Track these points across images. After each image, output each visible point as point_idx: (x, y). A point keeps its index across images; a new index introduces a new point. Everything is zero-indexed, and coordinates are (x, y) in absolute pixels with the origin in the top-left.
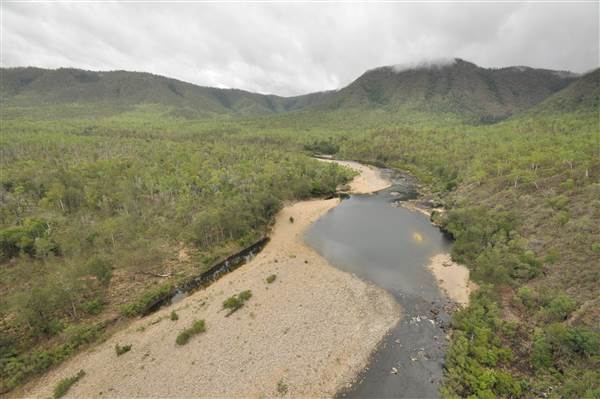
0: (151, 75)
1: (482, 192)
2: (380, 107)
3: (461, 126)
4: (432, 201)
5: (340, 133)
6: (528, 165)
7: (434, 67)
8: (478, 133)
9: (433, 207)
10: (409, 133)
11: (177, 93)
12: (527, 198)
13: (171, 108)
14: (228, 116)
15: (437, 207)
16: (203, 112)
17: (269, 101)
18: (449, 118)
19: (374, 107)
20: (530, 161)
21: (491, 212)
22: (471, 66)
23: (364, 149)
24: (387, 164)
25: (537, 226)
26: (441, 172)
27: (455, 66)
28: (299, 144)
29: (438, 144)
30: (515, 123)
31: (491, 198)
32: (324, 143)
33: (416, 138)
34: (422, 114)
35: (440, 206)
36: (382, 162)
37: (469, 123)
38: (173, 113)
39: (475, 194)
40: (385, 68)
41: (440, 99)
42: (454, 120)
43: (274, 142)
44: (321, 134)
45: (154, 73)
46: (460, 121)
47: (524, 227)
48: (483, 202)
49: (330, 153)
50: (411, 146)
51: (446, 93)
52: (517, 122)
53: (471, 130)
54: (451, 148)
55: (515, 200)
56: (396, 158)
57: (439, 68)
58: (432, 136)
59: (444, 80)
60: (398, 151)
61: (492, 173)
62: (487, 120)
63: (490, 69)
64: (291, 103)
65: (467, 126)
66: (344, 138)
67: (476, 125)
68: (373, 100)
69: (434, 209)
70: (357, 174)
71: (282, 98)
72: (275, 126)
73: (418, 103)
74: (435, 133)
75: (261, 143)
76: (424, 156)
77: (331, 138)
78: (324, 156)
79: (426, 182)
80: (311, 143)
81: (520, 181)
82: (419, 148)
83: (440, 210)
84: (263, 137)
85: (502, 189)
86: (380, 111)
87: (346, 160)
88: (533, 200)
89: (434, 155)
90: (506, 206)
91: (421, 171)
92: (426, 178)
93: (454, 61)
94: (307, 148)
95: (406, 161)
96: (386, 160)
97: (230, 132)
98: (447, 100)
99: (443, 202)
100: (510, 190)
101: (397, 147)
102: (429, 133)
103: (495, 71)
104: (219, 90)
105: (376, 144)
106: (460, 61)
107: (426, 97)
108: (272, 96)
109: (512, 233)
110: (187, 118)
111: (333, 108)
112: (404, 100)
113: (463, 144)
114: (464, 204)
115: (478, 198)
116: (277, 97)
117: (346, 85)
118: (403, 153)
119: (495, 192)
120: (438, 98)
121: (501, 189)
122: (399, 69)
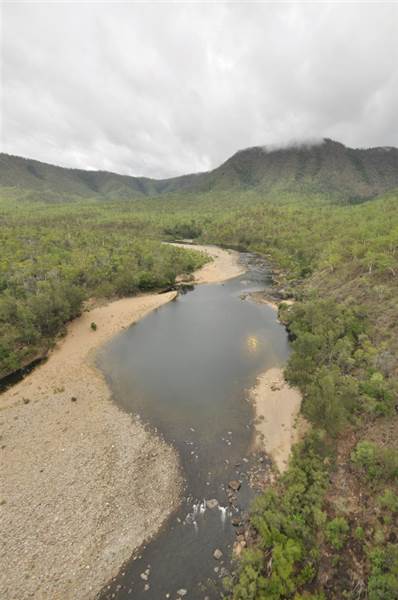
0: (7, 155)
1: (334, 280)
2: (250, 189)
3: (329, 207)
4: (282, 291)
5: (206, 215)
6: (385, 247)
7: (304, 147)
8: (342, 213)
9: (282, 298)
10: (273, 213)
11: (37, 176)
12: (381, 288)
13: (28, 192)
14: (93, 200)
15: (285, 299)
16: (65, 195)
17: (140, 184)
18: (318, 199)
19: (245, 189)
20: (388, 242)
21: (341, 306)
22: (339, 146)
23: (226, 232)
24: (249, 248)
25: (392, 326)
26: (300, 255)
27: (324, 146)
28: (159, 228)
29: (303, 225)
30: (379, 202)
31: (343, 287)
32: (185, 227)
33: (280, 219)
34: (292, 194)
35: (289, 297)
36: (245, 246)
37: (337, 204)
38: (30, 198)
39: (326, 283)
40: (256, 148)
41: (310, 181)
42: (323, 201)
43: (132, 227)
44: (183, 217)
45: (10, 154)
46: (329, 201)
47: (376, 327)
48: (335, 293)
49: (191, 238)
50: (275, 227)
51: (316, 174)
52: (382, 201)
53: (337, 210)
54: (313, 229)
55: (368, 290)
56: (259, 241)
57: (309, 148)
58: (296, 216)
59: (313, 160)
60: (260, 234)
61: (348, 257)
62: (354, 200)
63: (357, 149)
64: (163, 186)
65: (334, 206)
66: (208, 221)
67: (343, 204)
68: (245, 181)
69: (284, 302)
70: (209, 260)
71: (153, 181)
72: (139, 210)
73: (288, 184)
74: (300, 213)
75: (119, 228)
76: (286, 239)
77: (193, 221)
78: (185, 241)
79: (284, 267)
80: (172, 227)
81: (375, 267)
82: (283, 230)
83: (289, 302)
84: (121, 221)
85: (356, 276)
86: (250, 192)
87: (208, 244)
88: (388, 291)
89: (296, 237)
90: (358, 298)
91: (282, 254)
92: (285, 263)
93: (323, 141)
94: (168, 232)
95: (268, 244)
96: (248, 243)
97: (86, 217)
98: (316, 181)
99: (294, 292)
100: (363, 279)
101: (260, 229)
102: (294, 214)
103: (362, 151)
104: (85, 172)
105: (239, 227)
106: (328, 141)
107: (296, 178)
108: (142, 178)
109: (360, 337)
110: (47, 201)
111: (204, 190)
112: (275, 180)
113: (327, 224)
114: (313, 295)
115: (329, 288)
116: (149, 180)
117: (217, 166)
118: (266, 235)
119: (347, 280)
120: (308, 179)
121: (354, 276)
122: (269, 149)
